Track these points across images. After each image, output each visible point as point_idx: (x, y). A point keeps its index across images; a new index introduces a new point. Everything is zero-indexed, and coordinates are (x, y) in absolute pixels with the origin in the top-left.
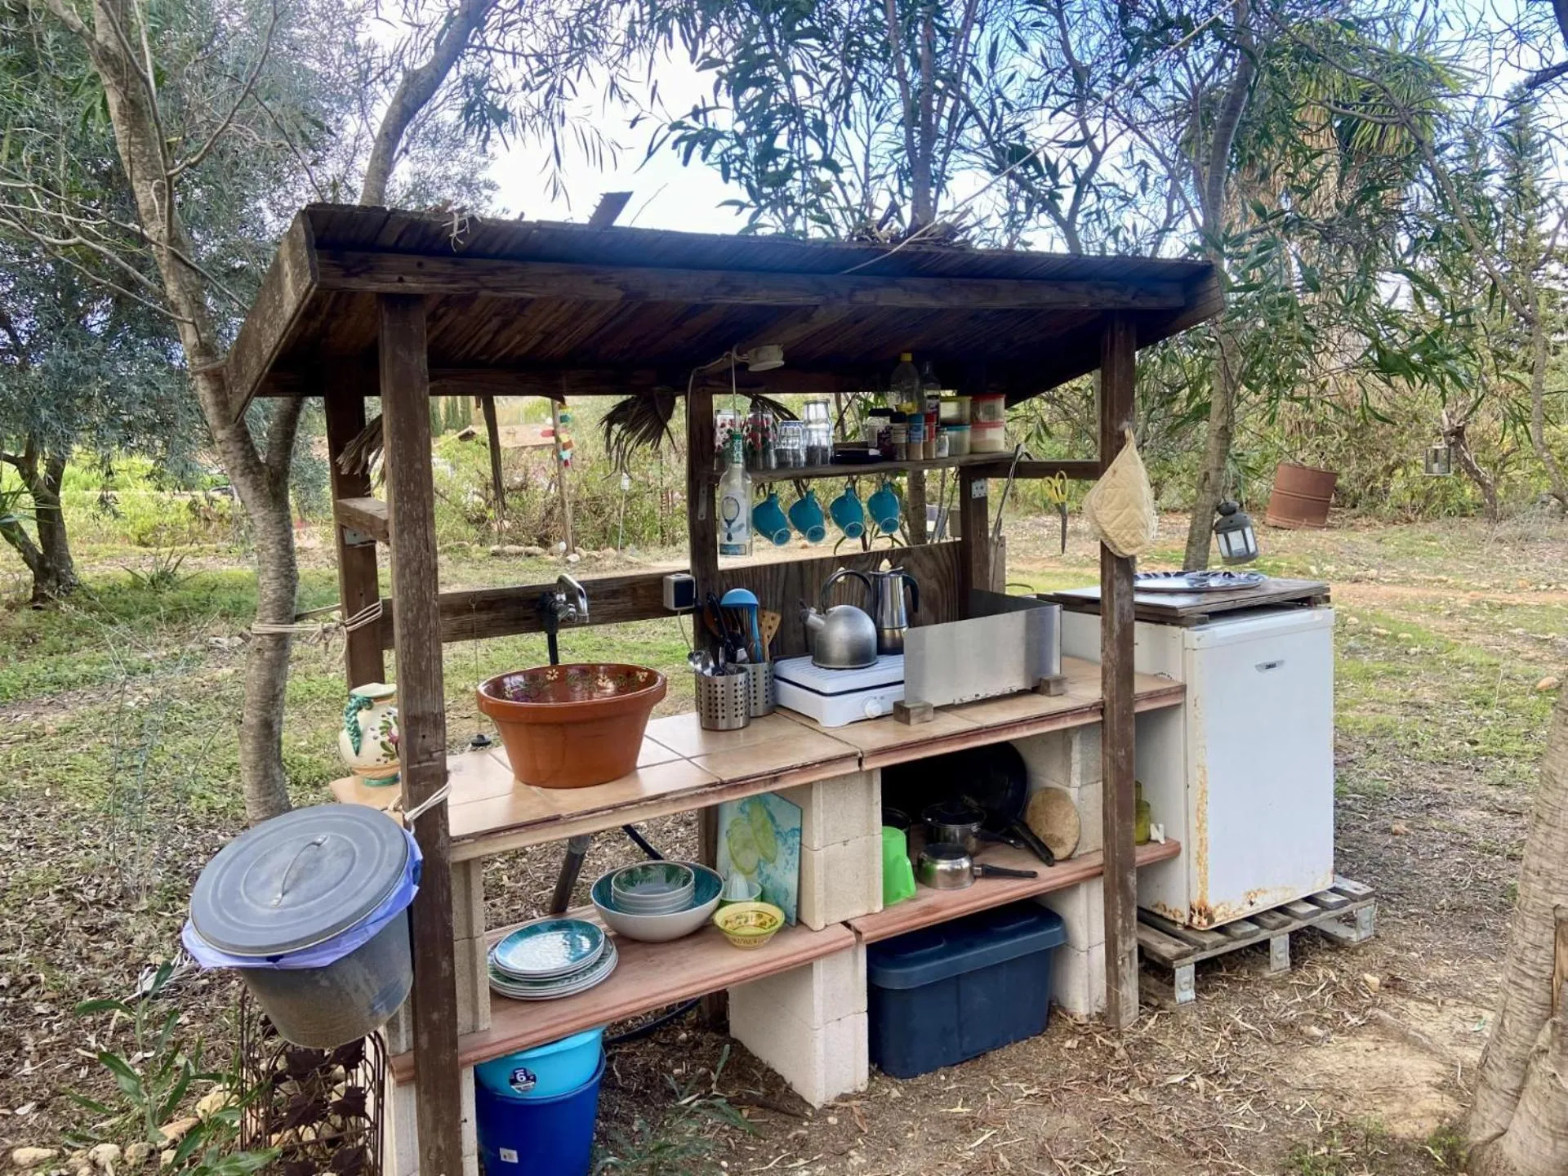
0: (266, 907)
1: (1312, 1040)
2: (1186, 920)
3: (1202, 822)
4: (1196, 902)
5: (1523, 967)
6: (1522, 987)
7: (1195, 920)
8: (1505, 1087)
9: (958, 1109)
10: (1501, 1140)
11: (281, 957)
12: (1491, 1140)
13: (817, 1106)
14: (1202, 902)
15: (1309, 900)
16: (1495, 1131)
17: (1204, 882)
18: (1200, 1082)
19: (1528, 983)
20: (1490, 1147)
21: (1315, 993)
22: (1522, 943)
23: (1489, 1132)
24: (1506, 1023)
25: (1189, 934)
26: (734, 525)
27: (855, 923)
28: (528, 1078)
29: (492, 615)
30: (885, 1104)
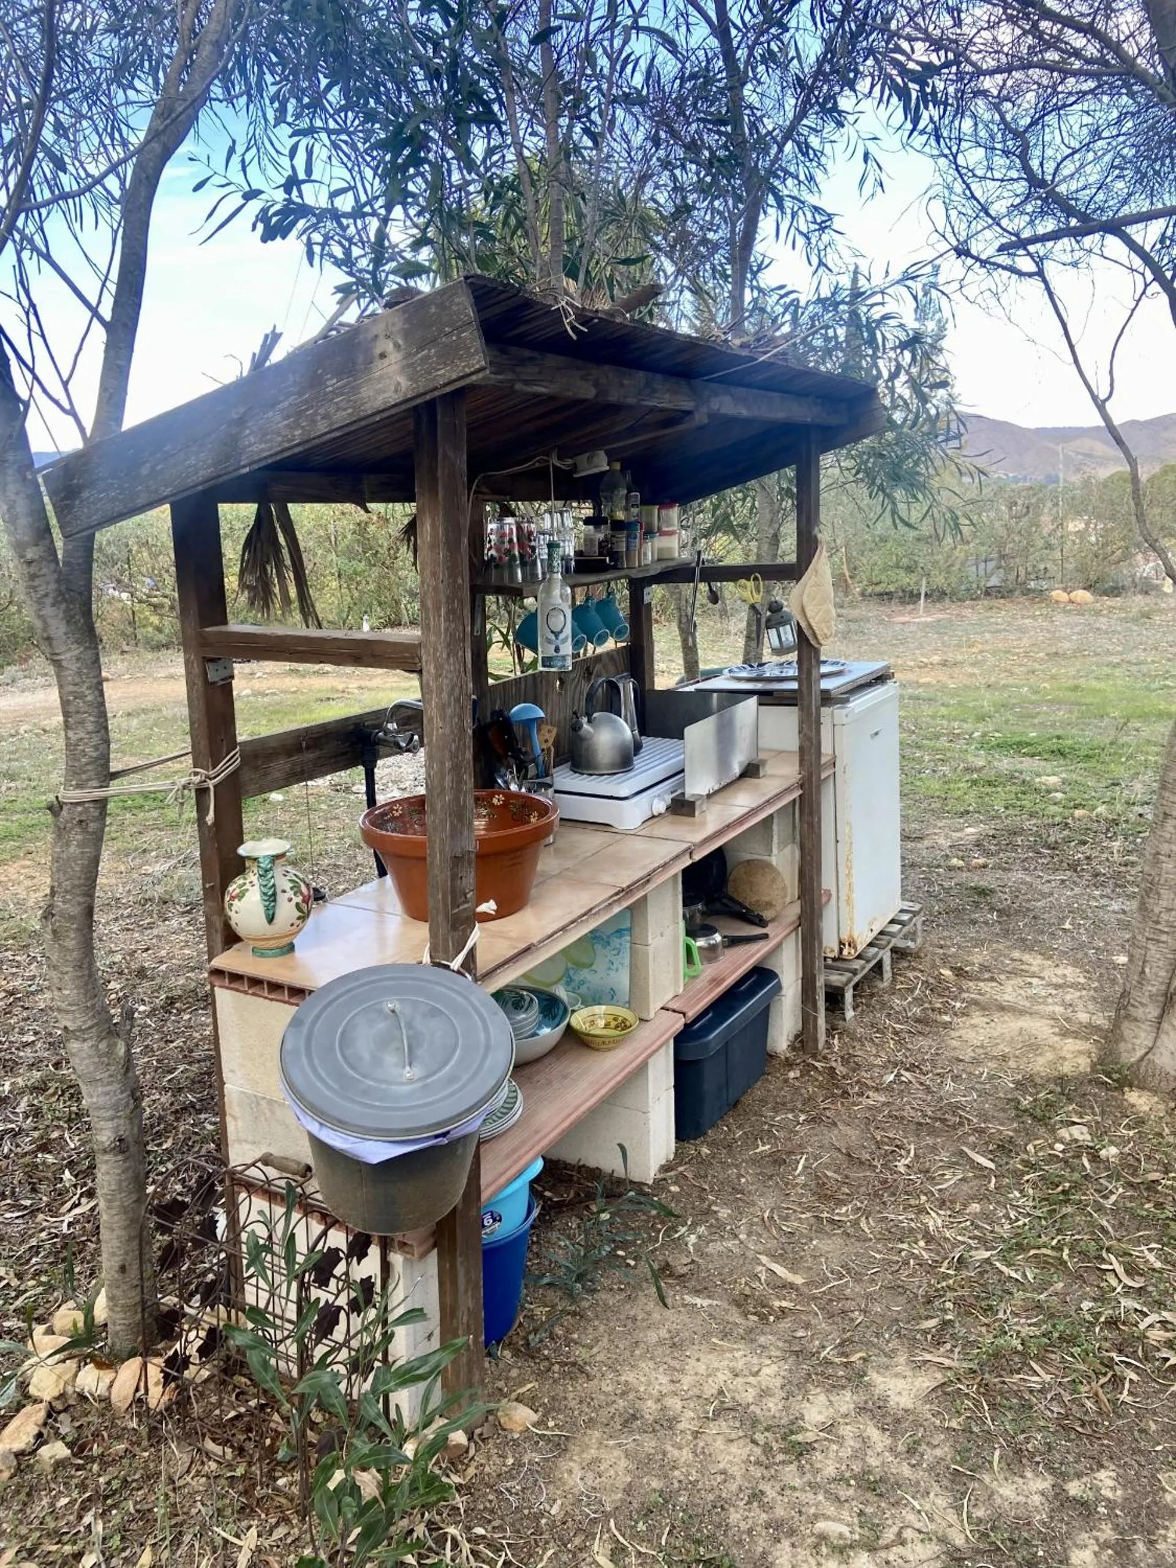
0: (402, 1084)
1: (946, 1025)
2: (836, 954)
3: (850, 868)
4: (845, 937)
5: (1159, 927)
6: (1158, 941)
7: (845, 952)
8: (1150, 1017)
9: (761, 1148)
10: (1150, 1056)
11: (448, 1132)
12: (1142, 1059)
13: (650, 1182)
14: (851, 936)
15: (892, 922)
16: (1144, 1051)
17: (851, 919)
18: (907, 1076)
19: (1164, 938)
20: (1144, 1063)
21: (917, 992)
22: (1157, 910)
23: (1139, 1053)
24: (1147, 970)
25: (839, 964)
26: (562, 636)
27: (671, 1005)
28: (494, 1220)
29: (317, 753)
30: (702, 1162)
